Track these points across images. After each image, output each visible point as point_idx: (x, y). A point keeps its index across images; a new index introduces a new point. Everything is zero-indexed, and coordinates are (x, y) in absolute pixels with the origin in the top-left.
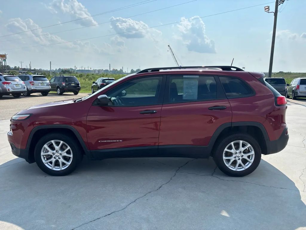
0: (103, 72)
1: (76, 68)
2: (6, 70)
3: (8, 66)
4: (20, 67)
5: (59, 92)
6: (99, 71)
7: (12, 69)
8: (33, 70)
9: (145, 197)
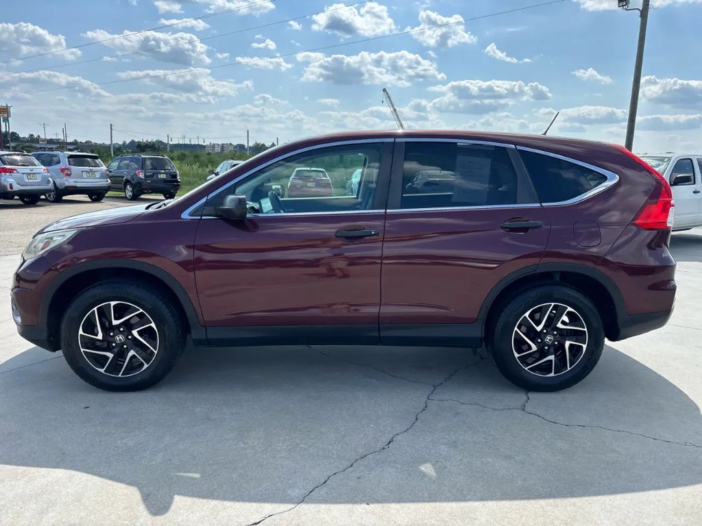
0: (231, 148)
1: (170, 139)
2: (8, 142)
3: (14, 134)
4: (42, 137)
5: (129, 193)
6: (223, 146)
7: (24, 142)
8: (70, 144)
9: (351, 469)
